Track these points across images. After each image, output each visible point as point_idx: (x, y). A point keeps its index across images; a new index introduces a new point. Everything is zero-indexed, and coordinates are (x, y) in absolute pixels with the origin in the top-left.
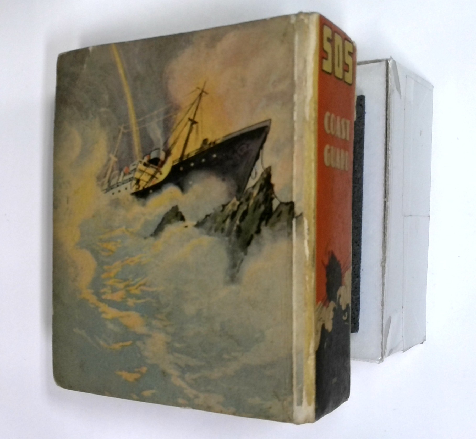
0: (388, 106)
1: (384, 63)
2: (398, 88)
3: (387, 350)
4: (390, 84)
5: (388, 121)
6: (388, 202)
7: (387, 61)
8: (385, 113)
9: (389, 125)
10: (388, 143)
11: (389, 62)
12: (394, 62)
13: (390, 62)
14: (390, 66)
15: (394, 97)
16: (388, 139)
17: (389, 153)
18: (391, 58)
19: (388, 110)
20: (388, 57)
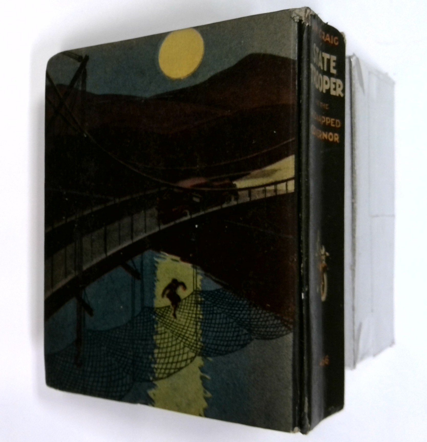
0: (353, 104)
1: (347, 60)
2: (362, 86)
4: (354, 82)
5: (353, 119)
6: (355, 202)
7: (350, 58)
8: (349, 112)
10: (353, 143)
13: (353, 59)
14: (353, 64)
15: (359, 96)
16: (353, 138)
17: (356, 152)
18: (354, 55)
19: (353, 109)
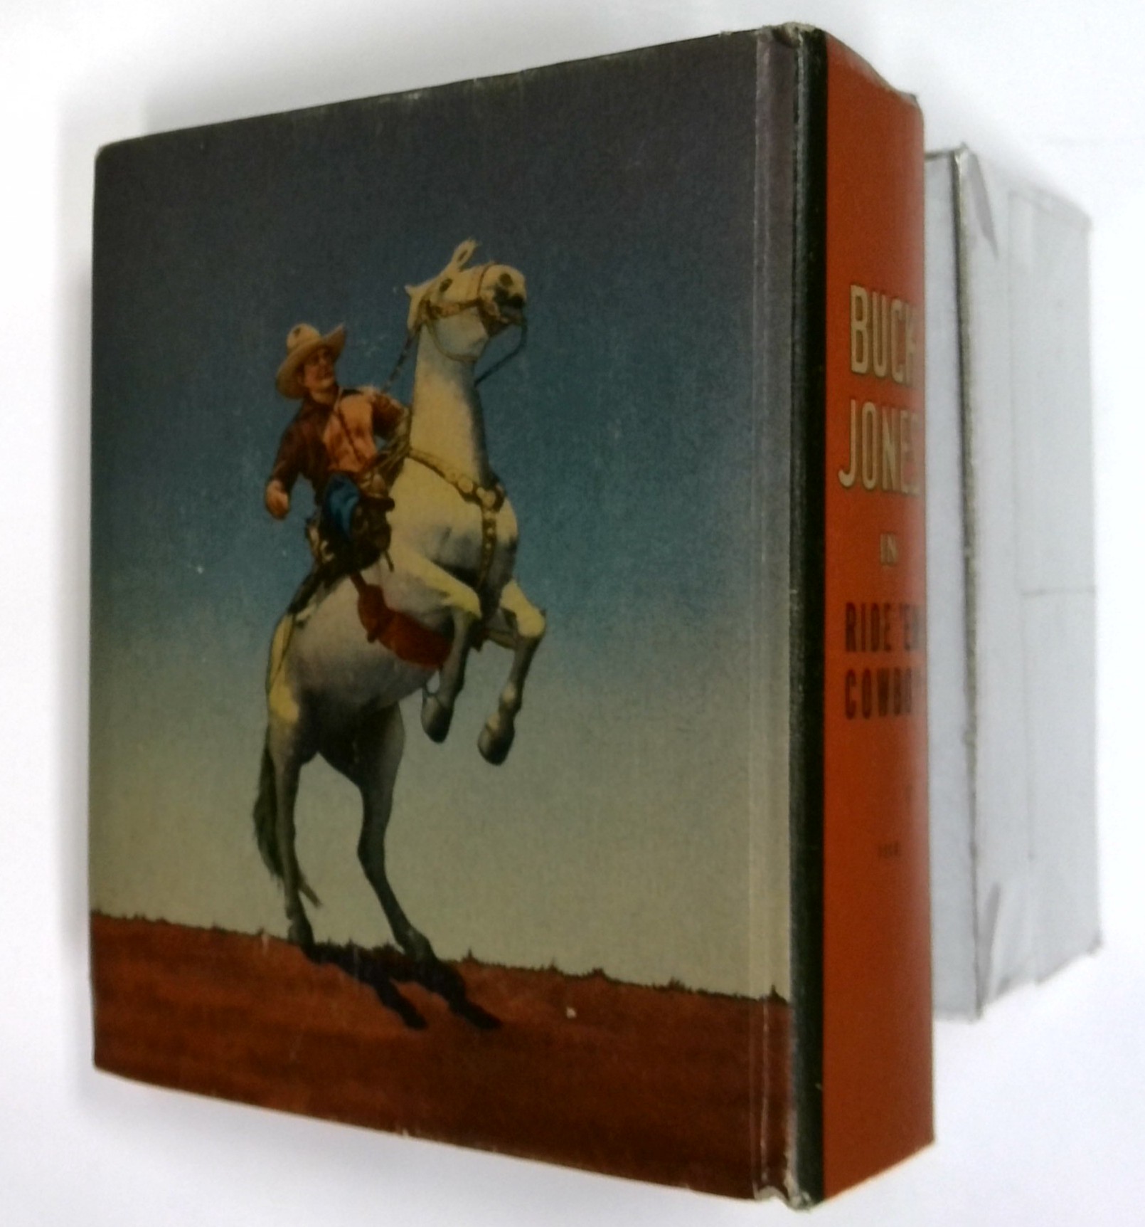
0: (962, 285)
1: (944, 162)
2: (988, 231)
3: (994, 981)
4: (964, 221)
6: (973, 556)
8: (952, 306)
9: (968, 338)
10: (965, 392)
11: (958, 160)
12: (974, 160)
13: (962, 158)
14: (962, 171)
15: (979, 257)
16: (966, 377)
17: (973, 417)
18: (964, 147)
19: (962, 296)
20: (954, 144)
